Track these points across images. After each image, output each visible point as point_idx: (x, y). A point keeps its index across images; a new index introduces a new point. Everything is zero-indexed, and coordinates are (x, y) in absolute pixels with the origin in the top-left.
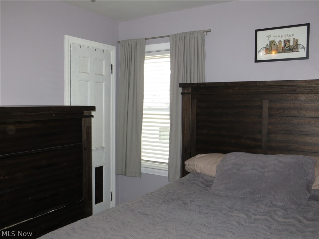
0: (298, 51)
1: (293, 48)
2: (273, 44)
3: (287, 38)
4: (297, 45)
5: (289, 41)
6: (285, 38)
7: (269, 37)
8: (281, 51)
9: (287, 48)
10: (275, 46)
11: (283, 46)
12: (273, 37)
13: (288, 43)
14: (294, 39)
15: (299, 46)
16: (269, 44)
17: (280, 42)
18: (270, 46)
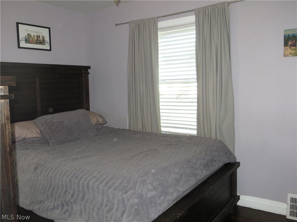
0: (45, 45)
1: (42, 42)
2: (30, 36)
3: (38, 34)
4: (44, 40)
5: (39, 37)
6: (37, 34)
7: (27, 30)
8: (35, 43)
9: (39, 41)
10: (31, 38)
11: (36, 39)
12: (29, 32)
13: (39, 38)
14: (42, 36)
15: (45, 42)
16: (27, 36)
17: (34, 36)
18: (28, 37)
